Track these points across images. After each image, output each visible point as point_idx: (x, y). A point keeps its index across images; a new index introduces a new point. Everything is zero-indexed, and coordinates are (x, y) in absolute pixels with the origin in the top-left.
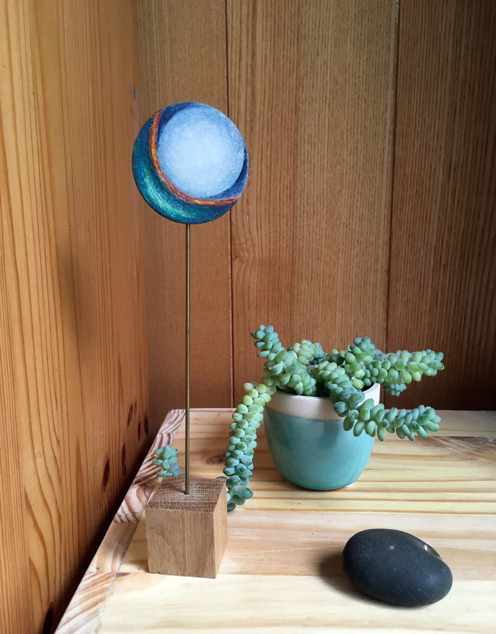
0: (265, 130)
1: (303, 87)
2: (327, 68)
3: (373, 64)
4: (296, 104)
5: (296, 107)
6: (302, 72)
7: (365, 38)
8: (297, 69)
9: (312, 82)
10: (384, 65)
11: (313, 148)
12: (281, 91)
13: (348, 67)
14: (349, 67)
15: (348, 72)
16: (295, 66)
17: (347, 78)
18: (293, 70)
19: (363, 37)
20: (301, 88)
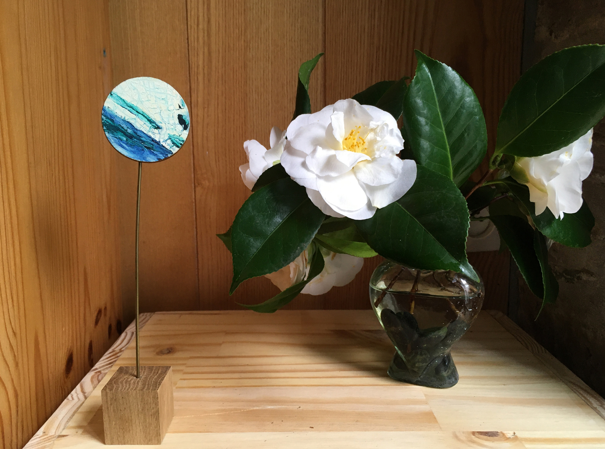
0: (220, 82)
1: (250, 49)
2: (269, 34)
3: (305, 32)
4: (245, 62)
5: (244, 64)
6: (249, 36)
7: (298, 11)
8: (245, 34)
9: (257, 44)
10: (314, 32)
11: (260, 97)
12: (232, 51)
13: (285, 34)
14: (287, 33)
15: (285, 38)
16: (243, 31)
17: (285, 42)
18: (242, 35)
19: (297, 10)
20: (248, 48)
